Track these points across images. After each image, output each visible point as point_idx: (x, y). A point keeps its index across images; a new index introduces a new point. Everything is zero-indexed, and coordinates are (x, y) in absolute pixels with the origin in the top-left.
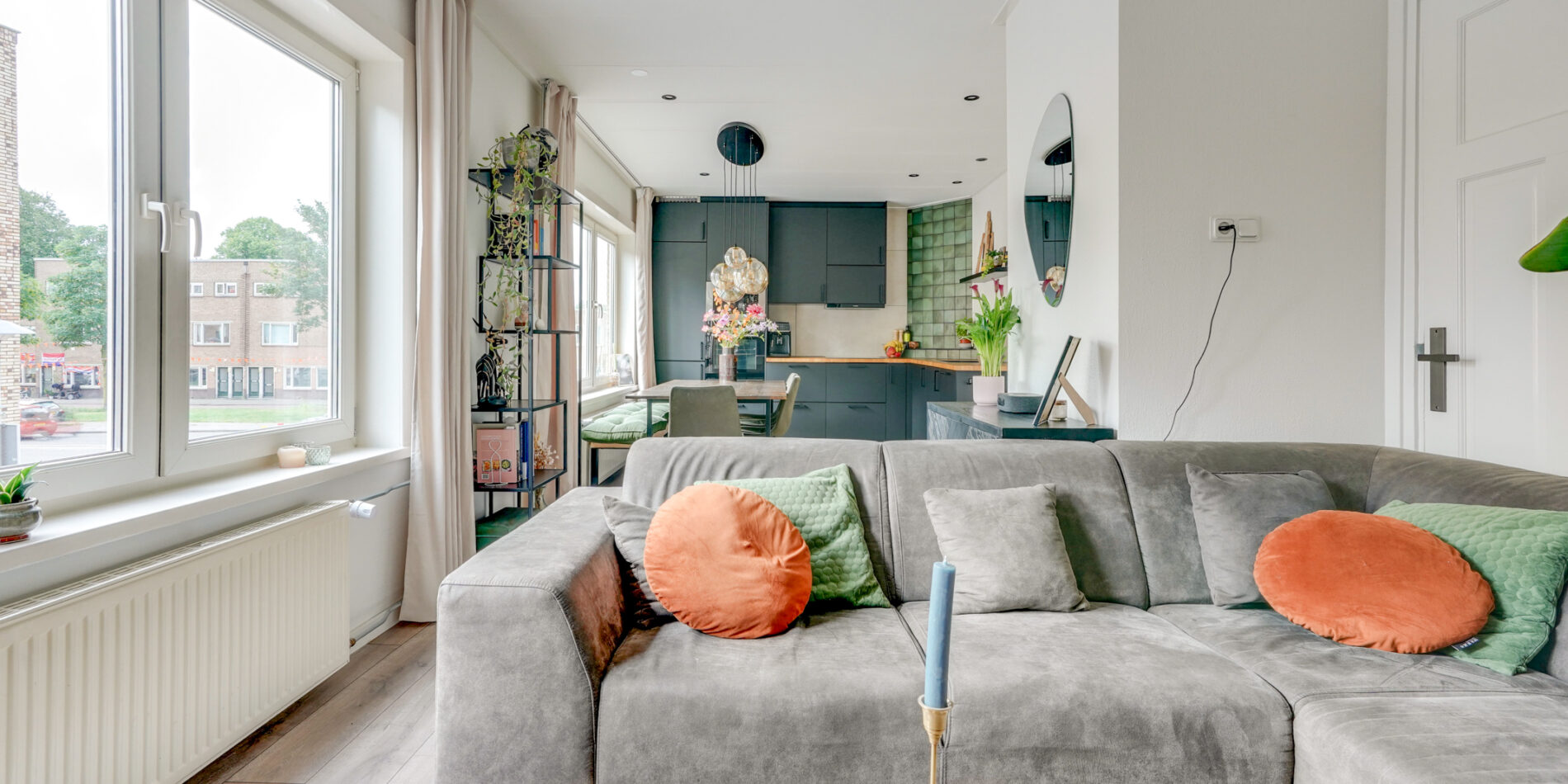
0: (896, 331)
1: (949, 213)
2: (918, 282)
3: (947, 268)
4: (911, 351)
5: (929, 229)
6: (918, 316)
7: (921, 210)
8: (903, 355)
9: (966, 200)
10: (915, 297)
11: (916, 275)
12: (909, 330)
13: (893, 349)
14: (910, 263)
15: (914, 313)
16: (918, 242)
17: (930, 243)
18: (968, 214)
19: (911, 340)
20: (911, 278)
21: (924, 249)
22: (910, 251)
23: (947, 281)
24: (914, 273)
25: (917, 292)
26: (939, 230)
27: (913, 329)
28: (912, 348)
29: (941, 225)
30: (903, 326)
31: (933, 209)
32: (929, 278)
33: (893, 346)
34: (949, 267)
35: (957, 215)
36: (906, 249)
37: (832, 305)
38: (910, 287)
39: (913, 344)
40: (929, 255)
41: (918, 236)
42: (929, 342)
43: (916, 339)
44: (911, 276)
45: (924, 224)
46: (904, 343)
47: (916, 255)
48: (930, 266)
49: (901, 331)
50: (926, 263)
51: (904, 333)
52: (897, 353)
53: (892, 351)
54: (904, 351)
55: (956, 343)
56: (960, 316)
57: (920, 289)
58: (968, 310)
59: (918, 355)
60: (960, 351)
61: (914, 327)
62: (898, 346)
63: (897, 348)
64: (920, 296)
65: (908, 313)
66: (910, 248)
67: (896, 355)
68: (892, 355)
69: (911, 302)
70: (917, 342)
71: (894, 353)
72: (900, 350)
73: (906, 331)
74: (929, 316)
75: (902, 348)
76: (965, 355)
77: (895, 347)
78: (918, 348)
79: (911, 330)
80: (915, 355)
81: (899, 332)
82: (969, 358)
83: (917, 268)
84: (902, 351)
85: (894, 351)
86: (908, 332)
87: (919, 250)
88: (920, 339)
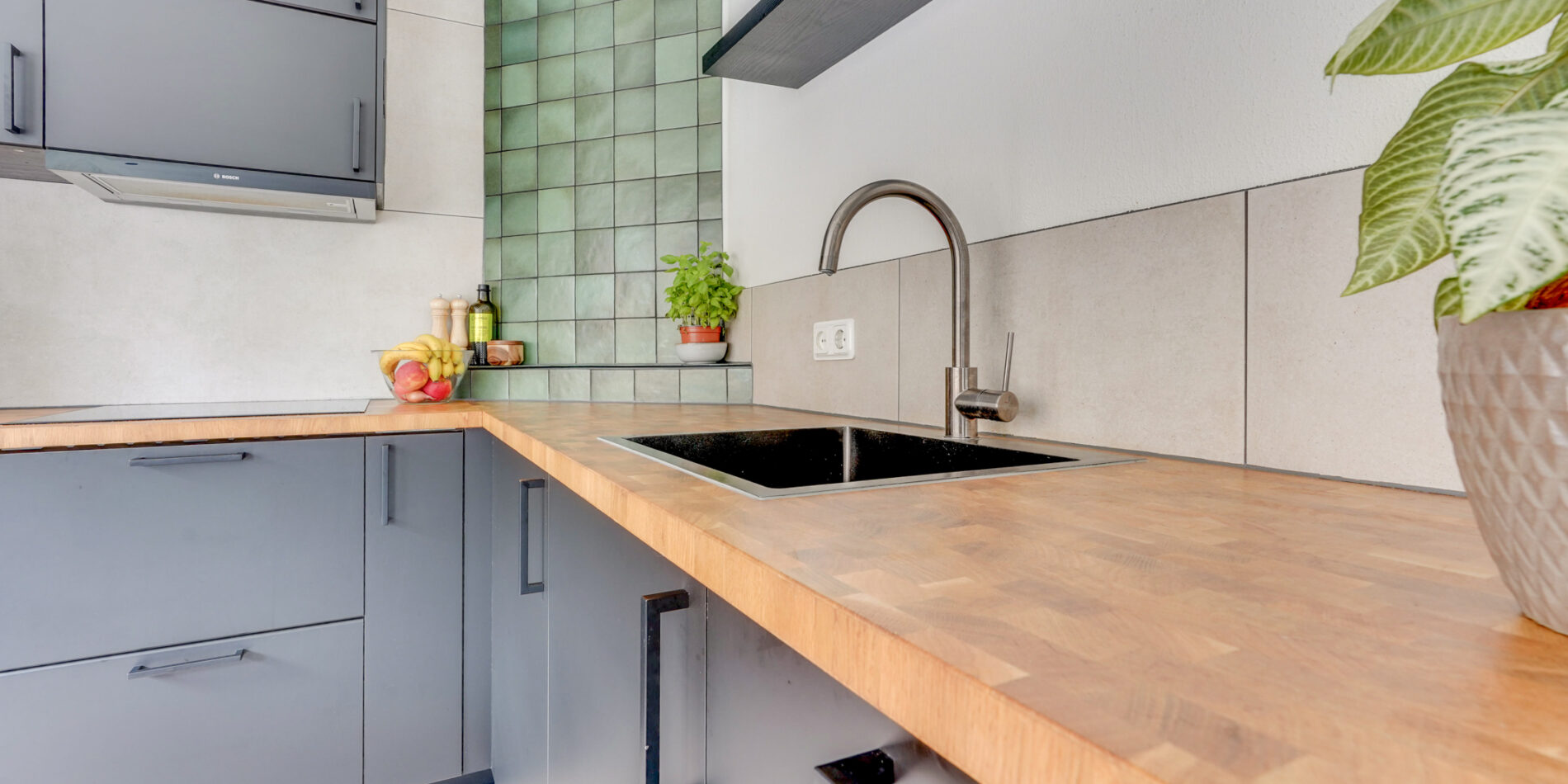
0: (437, 305)
2: (522, 133)
3: (623, 81)
4: (493, 375)
6: (523, 254)
10: (512, 183)
11: (517, 108)
12: (488, 300)
13: (419, 367)
14: (493, 69)
15: (507, 243)
19: (497, 335)
20: (496, 122)
21: (542, 18)
23: (624, 125)
24: (507, 103)
25: (518, 169)
27: (503, 299)
28: (499, 366)
30: (467, 286)
32: (560, 118)
33: (418, 358)
34: (628, 76)
38: (495, 151)
39: (501, 350)
40: (560, 37)
42: (561, 343)
43: (511, 331)
44: (497, 112)
46: (471, 346)
47: (516, 41)
48: (563, 76)
49: (459, 305)
51: (471, 310)
52: (432, 388)
53: (408, 383)
54: (459, 379)
55: (661, 345)
56: (676, 240)
57: (530, 159)
58: (707, 224)
59: (516, 396)
60: (684, 372)
61: (506, 292)
62: (441, 359)
63: (434, 370)
64: (530, 182)
65: (487, 239)
66: (494, 18)
67: (430, 401)
68: (414, 396)
69: (497, 202)
70: (519, 343)
71: (422, 389)
72: (442, 376)
73: (477, 306)
74: (561, 253)
75: (448, 370)
76: (705, 386)
77: (425, 360)
78: (519, 364)
79: (497, 301)
80: (507, 398)
81: (450, 310)
82: (721, 399)
83: (518, 85)
84: (454, 377)
85: (415, 384)
86: (486, 307)
87: (524, 23)
88: (526, 334)
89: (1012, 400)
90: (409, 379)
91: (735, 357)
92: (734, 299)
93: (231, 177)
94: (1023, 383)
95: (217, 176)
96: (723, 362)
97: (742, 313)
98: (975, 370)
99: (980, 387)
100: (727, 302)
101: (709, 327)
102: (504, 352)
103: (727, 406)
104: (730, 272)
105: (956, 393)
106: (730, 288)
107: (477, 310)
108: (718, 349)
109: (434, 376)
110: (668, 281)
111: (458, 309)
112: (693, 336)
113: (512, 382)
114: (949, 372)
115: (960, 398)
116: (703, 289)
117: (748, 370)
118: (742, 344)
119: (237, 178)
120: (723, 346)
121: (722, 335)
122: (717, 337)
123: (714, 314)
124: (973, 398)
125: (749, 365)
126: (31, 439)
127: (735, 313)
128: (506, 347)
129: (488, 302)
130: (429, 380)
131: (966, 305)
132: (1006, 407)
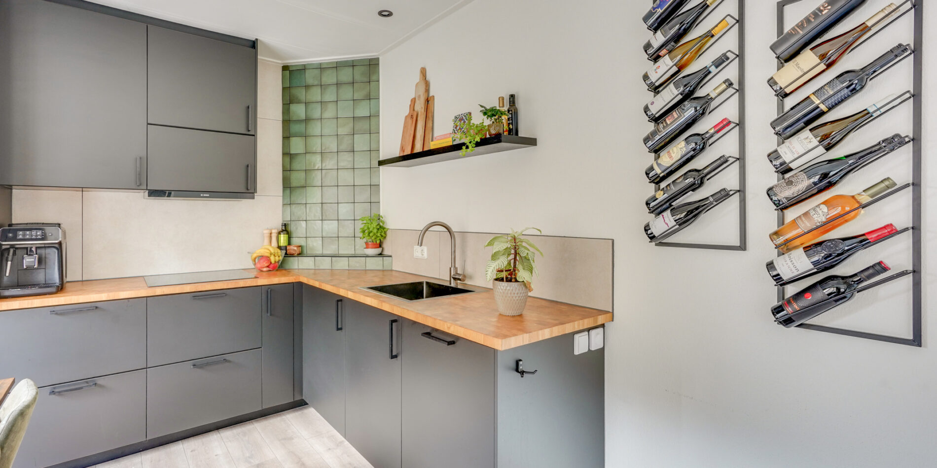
0: (267, 232)
1: (346, 75)
2: (297, 164)
3: (342, 148)
4: (291, 259)
5: (315, 94)
6: (299, 211)
7: (303, 69)
8: (280, 267)
9: (370, 60)
10: (294, 183)
11: (296, 154)
12: (285, 229)
13: (267, 258)
14: (286, 138)
15: (293, 207)
16: (299, 111)
17: (316, 112)
18: (374, 78)
19: (289, 244)
20: (287, 159)
21: (307, 120)
22: (287, 122)
23: (342, 164)
24: (292, 152)
25: (297, 178)
26: (330, 95)
27: (292, 228)
28: (292, 255)
29: (333, 89)
30: (278, 224)
31: (321, 68)
32: (316, 161)
33: (268, 255)
34: (343, 147)
35: (358, 77)
36: (281, 119)
37: (155, 193)
38: (287, 171)
39: (293, 249)
40: (315, 129)
41: (299, 102)
42: (315, 245)
43: (296, 241)
44: (288, 155)
45: (307, 87)
46: (280, 248)
47: (295, 128)
48: (316, 144)
49: (275, 232)
50: (309, 140)
51: (279, 233)
52: (271, 266)
53: (264, 265)
54: (280, 262)
55: (357, 247)
56: (362, 210)
57: (303, 174)
58: (374, 203)
59: (301, 267)
60: (367, 258)
61: (292, 226)
62: (274, 255)
63: (273, 259)
64: (302, 183)
65: (284, 205)
66: (286, 118)
67: (270, 271)
68: (265, 269)
69: (288, 191)
70: (300, 246)
71: (268, 267)
72: (275, 262)
73: (282, 232)
74: (316, 211)
75: (277, 259)
76: (375, 264)
77: (269, 256)
78: (300, 254)
79: (289, 230)
80: (297, 268)
81: (271, 234)
82: (381, 268)
83: (297, 145)
84: (278, 262)
85: (267, 265)
86: (285, 232)
87: (299, 121)
88: (302, 242)
89: (465, 276)
90: (264, 263)
91: (386, 253)
92: (385, 233)
93: (206, 195)
94: (469, 270)
95: (202, 195)
96: (381, 255)
97: (388, 238)
98: (457, 268)
99: (458, 273)
100: (383, 234)
101: (376, 242)
102: (294, 250)
103: (383, 271)
104: (383, 223)
105: (452, 274)
106: (384, 228)
107: (282, 233)
108: (378, 251)
109: (273, 262)
110: (359, 225)
111: (274, 233)
112: (370, 246)
113: (299, 262)
114: (450, 269)
115: (453, 275)
116: (375, 231)
117: (390, 258)
118: (388, 249)
119: (208, 195)
120: (381, 249)
121: (380, 245)
122: (378, 246)
123: (378, 239)
124: (456, 275)
125: (391, 256)
126: (164, 292)
127: (385, 237)
128: (296, 248)
129: (286, 230)
130: (271, 263)
131: (455, 252)
132: (463, 278)
